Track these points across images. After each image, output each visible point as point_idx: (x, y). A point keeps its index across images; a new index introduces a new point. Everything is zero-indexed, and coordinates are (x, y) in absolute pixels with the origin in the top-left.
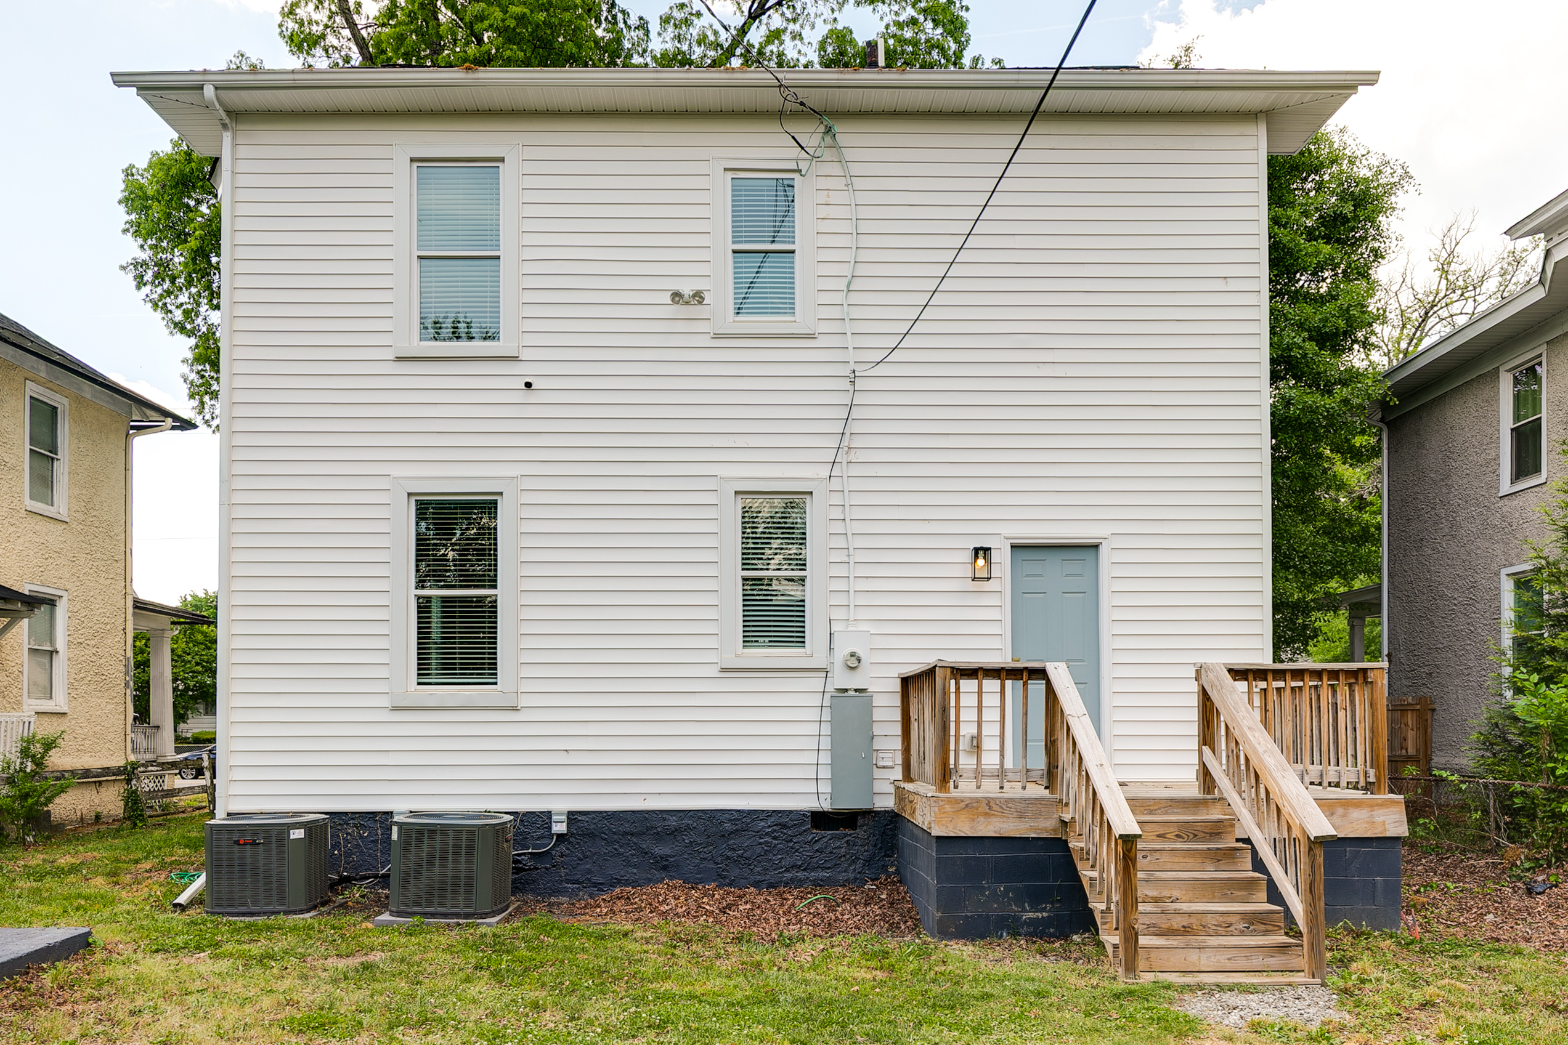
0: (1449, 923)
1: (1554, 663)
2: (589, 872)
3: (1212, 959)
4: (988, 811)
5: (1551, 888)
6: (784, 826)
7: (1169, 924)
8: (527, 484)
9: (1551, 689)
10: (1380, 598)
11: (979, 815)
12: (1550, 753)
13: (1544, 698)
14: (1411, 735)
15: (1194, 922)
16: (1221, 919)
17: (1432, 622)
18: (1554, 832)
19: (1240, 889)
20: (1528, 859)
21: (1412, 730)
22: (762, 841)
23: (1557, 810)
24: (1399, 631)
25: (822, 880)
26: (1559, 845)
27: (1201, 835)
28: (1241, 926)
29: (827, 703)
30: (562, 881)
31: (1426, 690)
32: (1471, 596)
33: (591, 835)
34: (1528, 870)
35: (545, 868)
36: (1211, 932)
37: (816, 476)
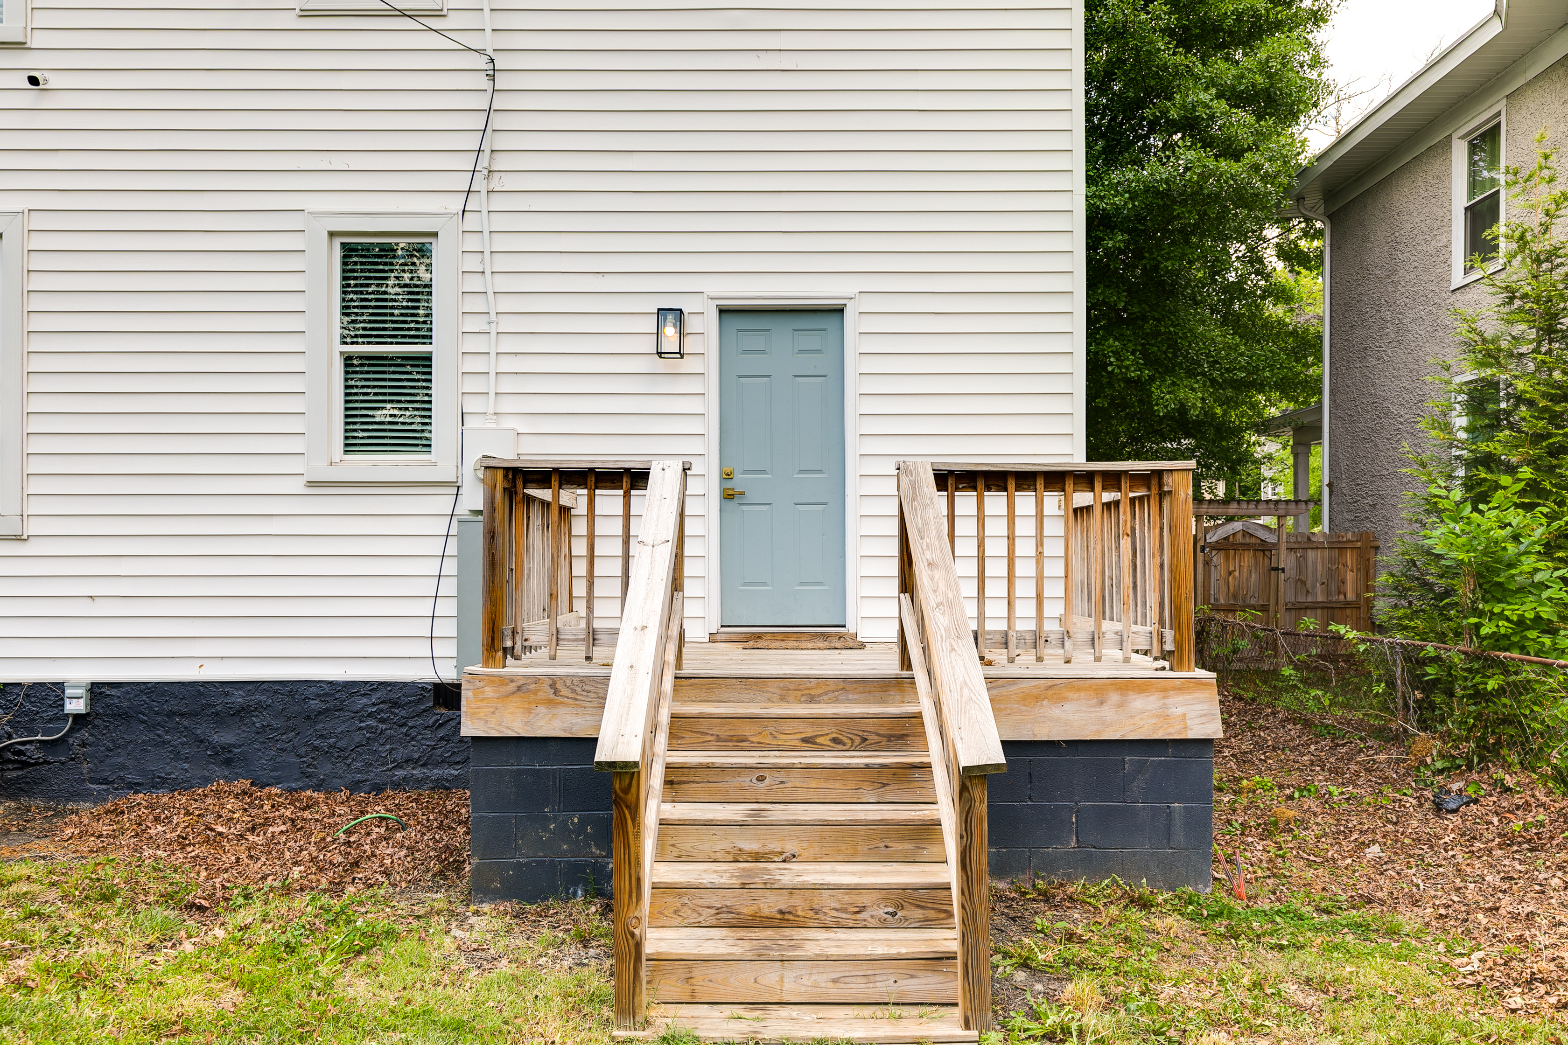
0: (1312, 858)
1: (1489, 476)
2: (123, 767)
3: (805, 981)
4: (552, 696)
5: (1467, 804)
6: (395, 704)
7: (755, 908)
8: (38, 222)
9: (1481, 512)
10: (1320, 420)
11: (538, 703)
12: (1473, 602)
13: (1469, 524)
14: (1350, 577)
15: (798, 902)
16: (846, 899)
17: (1376, 445)
18: (1478, 717)
19: (902, 839)
20: (1442, 756)
21: (1352, 571)
22: (363, 725)
23: (1481, 687)
24: (1341, 456)
25: (448, 781)
26: (1484, 738)
27: (873, 738)
28: (881, 912)
29: (454, 531)
30: (84, 780)
31: (1369, 525)
32: (1419, 411)
33: (124, 716)
34: (1441, 772)
35: (60, 761)
36: (828, 921)
37: (443, 211)
